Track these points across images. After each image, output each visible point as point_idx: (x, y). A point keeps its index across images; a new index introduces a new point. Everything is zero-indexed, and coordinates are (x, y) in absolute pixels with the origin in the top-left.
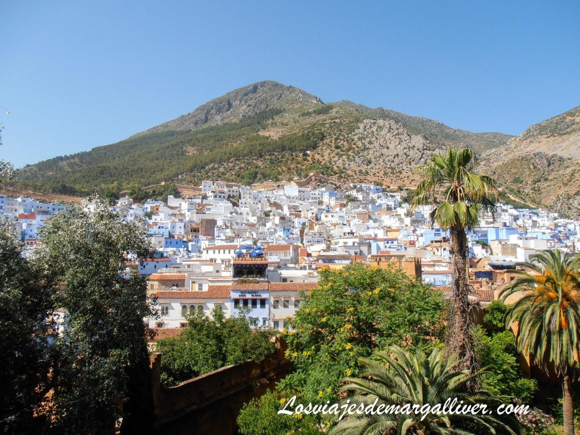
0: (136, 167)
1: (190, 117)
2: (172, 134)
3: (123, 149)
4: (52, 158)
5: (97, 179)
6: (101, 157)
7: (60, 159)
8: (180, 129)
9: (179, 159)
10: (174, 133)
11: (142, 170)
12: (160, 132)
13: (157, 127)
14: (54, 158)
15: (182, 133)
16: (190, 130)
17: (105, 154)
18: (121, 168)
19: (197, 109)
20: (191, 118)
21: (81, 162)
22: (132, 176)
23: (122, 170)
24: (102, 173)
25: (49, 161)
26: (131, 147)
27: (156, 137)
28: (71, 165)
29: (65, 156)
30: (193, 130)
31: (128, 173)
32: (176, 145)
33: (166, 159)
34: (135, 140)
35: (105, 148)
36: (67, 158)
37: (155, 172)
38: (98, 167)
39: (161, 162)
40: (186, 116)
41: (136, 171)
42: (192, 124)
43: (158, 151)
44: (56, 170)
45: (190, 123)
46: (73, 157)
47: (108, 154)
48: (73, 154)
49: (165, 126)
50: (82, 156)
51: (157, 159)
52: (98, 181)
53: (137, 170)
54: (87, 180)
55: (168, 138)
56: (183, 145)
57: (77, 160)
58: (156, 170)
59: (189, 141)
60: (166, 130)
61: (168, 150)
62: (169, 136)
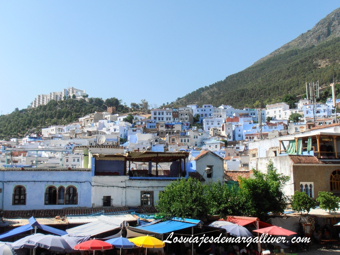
0: (272, 86)
1: (311, 33)
2: (295, 53)
3: (253, 74)
4: (195, 90)
5: (239, 101)
6: (235, 83)
7: (202, 90)
8: (302, 47)
9: (312, 72)
10: (296, 51)
11: (278, 87)
12: (283, 53)
13: (279, 49)
14: (197, 90)
15: (305, 50)
16: (313, 46)
17: (238, 80)
18: (258, 88)
19: (318, 24)
20: (313, 34)
21: (219, 90)
22: (269, 95)
23: (260, 90)
24: (242, 95)
25: (194, 93)
26: (259, 71)
27: (281, 58)
28: (212, 94)
29: (206, 87)
30: (316, 45)
31: (265, 92)
32: (305, 61)
33: (298, 75)
34: (262, 64)
35: (237, 75)
36: (207, 88)
37: (291, 88)
38: (238, 91)
39: (294, 78)
40: (306, 34)
41: (272, 89)
42: (314, 40)
43: (289, 69)
44: (201, 100)
45: (312, 39)
46: (212, 86)
47: (240, 80)
48: (211, 85)
49: (287, 47)
50: (219, 85)
51: (289, 76)
52: (240, 102)
53: (274, 89)
54: (231, 103)
55: (292, 57)
56: (313, 59)
57: (215, 89)
58: (292, 86)
59: (318, 55)
60: (288, 50)
61: (299, 66)
62: (292, 55)
